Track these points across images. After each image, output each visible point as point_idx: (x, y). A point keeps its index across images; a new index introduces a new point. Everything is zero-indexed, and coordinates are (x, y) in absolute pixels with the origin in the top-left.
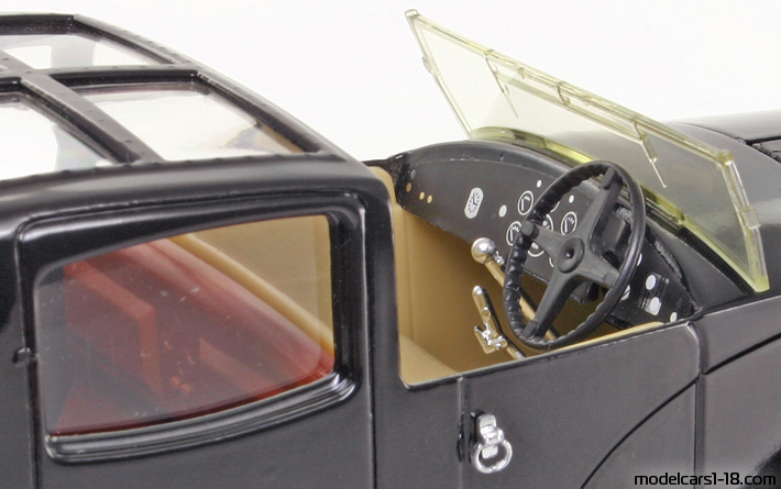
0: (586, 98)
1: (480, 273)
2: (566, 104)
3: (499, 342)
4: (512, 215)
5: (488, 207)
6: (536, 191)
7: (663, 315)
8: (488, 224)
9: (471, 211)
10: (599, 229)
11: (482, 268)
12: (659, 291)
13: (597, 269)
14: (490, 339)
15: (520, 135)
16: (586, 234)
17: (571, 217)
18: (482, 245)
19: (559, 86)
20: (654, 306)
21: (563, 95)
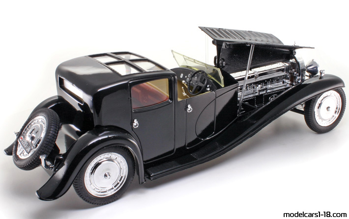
0: (198, 61)
1: (183, 85)
2: (195, 62)
3: (186, 94)
4: (187, 77)
5: (184, 76)
6: (191, 74)
7: (210, 90)
8: (184, 78)
9: (181, 77)
10: (201, 79)
11: (183, 84)
12: (209, 87)
13: (201, 84)
14: (184, 94)
15: (187, 66)
16: (199, 80)
17: (196, 77)
18: (183, 81)
19: (194, 60)
20: (209, 89)
21: (194, 61)
